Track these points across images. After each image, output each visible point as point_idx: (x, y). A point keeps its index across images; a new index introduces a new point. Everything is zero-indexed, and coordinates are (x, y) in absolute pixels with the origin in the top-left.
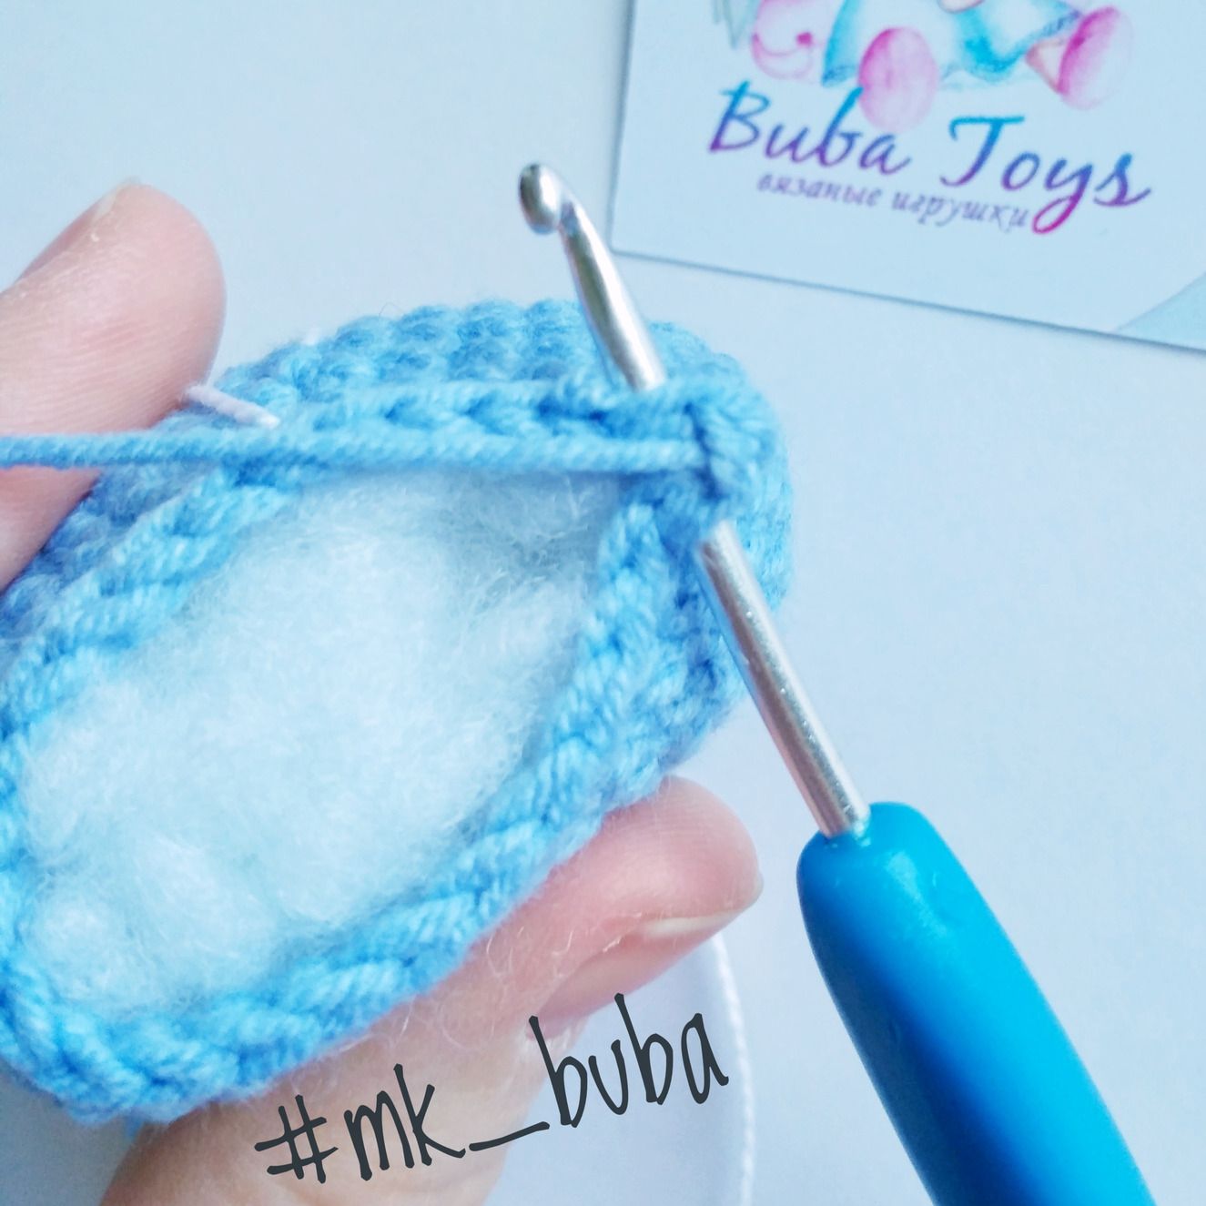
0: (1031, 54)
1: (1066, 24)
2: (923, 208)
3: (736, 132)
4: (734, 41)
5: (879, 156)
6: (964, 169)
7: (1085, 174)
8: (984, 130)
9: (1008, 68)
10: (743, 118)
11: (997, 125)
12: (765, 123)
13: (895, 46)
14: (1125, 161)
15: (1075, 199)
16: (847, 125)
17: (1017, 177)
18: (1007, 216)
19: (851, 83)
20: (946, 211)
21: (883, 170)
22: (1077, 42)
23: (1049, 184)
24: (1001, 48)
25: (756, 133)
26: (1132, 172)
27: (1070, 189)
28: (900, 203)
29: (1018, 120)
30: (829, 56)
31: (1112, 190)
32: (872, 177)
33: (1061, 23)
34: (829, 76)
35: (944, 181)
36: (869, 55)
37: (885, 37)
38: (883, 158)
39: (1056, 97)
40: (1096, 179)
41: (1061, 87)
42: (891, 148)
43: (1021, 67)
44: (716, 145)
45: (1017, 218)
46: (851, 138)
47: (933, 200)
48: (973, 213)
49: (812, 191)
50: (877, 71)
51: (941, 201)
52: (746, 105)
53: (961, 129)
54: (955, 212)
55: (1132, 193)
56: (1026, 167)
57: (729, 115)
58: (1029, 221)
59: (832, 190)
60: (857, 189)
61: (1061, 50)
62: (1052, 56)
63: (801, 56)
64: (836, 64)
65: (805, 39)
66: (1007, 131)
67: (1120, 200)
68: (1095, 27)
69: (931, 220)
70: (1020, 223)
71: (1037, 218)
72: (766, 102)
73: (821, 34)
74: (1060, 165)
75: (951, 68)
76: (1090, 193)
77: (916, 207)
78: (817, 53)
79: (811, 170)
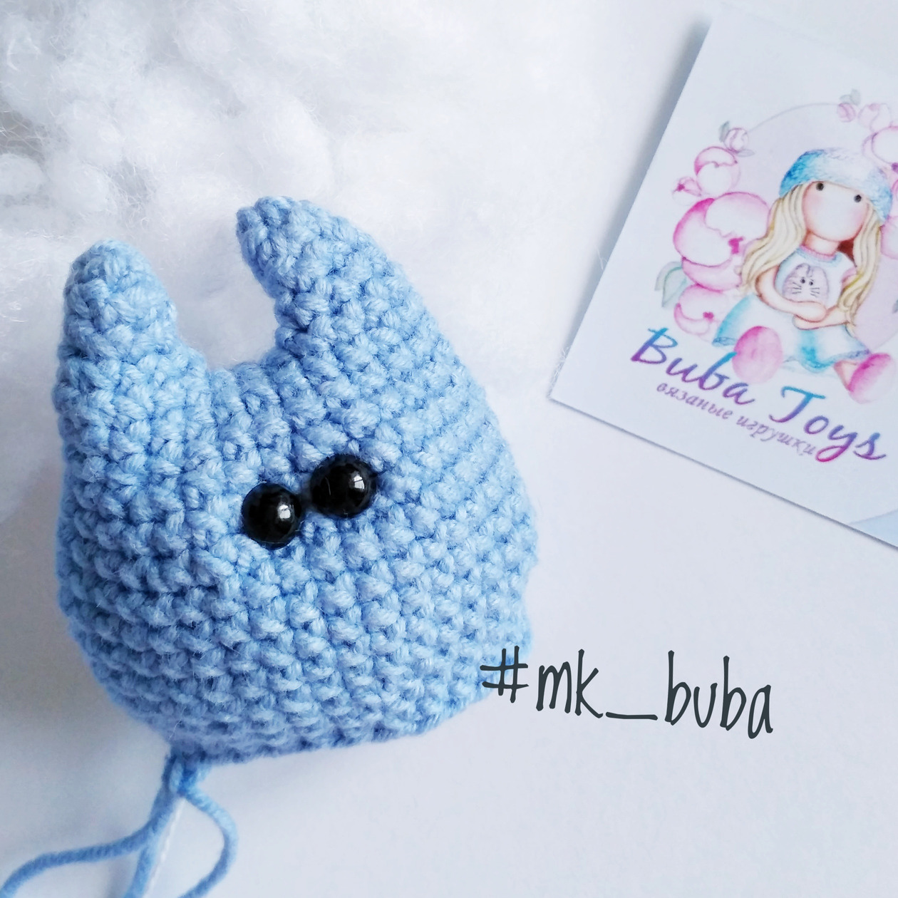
0: (838, 365)
1: (861, 355)
2: (756, 428)
3: (651, 354)
4: (664, 304)
5: (736, 393)
6: (785, 415)
7: (852, 437)
8: (801, 397)
9: (823, 368)
10: (657, 347)
11: (809, 396)
12: (671, 355)
13: (762, 337)
14: (876, 436)
15: (844, 448)
16: (720, 371)
17: (814, 428)
18: (803, 447)
19: (730, 349)
20: (768, 434)
21: (737, 402)
22: (865, 366)
23: (831, 437)
24: (822, 356)
25: (664, 359)
26: (878, 443)
27: (842, 442)
28: (742, 422)
29: (822, 397)
30: (721, 330)
31: (865, 450)
32: (729, 403)
33: (858, 354)
34: (718, 341)
35: (771, 418)
36: (745, 336)
37: (757, 330)
38: (738, 395)
39: (846, 392)
40: (857, 441)
41: (850, 387)
42: (745, 390)
43: (830, 370)
44: (636, 358)
45: (808, 450)
46: (722, 378)
47: (763, 426)
48: (784, 439)
49: (691, 401)
50: (747, 347)
51: (767, 428)
52: (662, 341)
53: (787, 392)
54: (773, 436)
55: (875, 454)
56: (820, 424)
57: (650, 343)
58: (815, 453)
59: (702, 404)
60: (718, 407)
61: (854, 368)
62: (849, 370)
63: (704, 324)
64: (724, 335)
65: (709, 316)
66: (814, 401)
67: (868, 456)
68: (876, 362)
69: (758, 437)
70: (809, 452)
71: (820, 452)
72: (675, 343)
73: (720, 316)
74: (840, 428)
75: (791, 359)
76: (852, 448)
77: (751, 427)
78: (714, 327)
79: (693, 389)
